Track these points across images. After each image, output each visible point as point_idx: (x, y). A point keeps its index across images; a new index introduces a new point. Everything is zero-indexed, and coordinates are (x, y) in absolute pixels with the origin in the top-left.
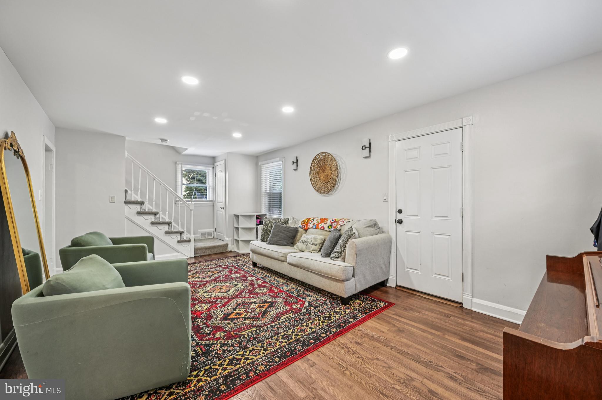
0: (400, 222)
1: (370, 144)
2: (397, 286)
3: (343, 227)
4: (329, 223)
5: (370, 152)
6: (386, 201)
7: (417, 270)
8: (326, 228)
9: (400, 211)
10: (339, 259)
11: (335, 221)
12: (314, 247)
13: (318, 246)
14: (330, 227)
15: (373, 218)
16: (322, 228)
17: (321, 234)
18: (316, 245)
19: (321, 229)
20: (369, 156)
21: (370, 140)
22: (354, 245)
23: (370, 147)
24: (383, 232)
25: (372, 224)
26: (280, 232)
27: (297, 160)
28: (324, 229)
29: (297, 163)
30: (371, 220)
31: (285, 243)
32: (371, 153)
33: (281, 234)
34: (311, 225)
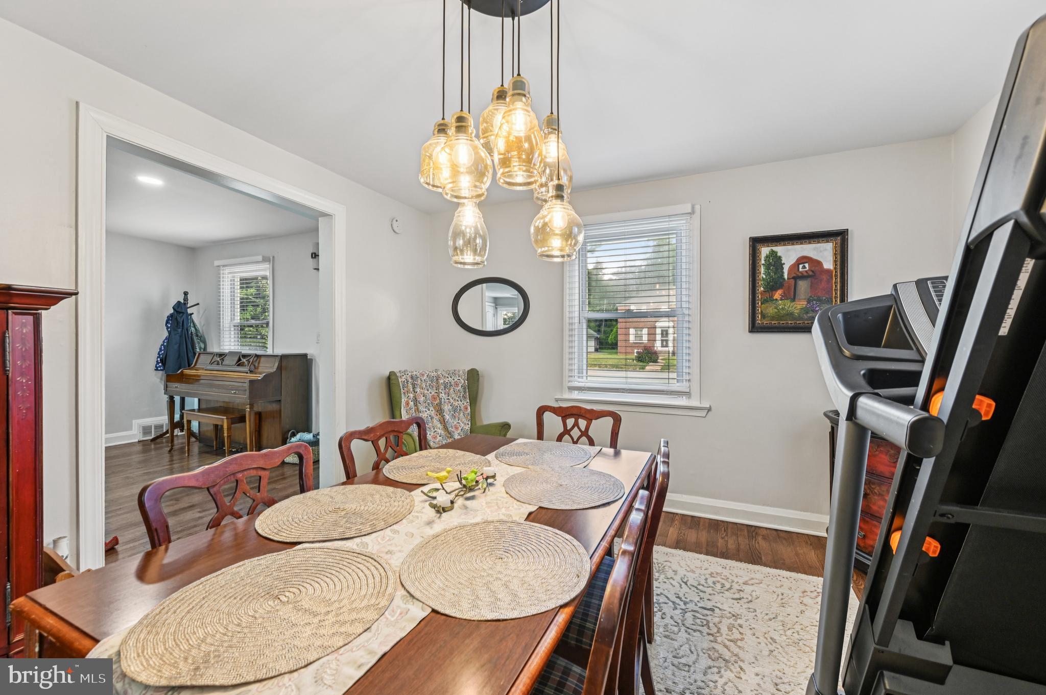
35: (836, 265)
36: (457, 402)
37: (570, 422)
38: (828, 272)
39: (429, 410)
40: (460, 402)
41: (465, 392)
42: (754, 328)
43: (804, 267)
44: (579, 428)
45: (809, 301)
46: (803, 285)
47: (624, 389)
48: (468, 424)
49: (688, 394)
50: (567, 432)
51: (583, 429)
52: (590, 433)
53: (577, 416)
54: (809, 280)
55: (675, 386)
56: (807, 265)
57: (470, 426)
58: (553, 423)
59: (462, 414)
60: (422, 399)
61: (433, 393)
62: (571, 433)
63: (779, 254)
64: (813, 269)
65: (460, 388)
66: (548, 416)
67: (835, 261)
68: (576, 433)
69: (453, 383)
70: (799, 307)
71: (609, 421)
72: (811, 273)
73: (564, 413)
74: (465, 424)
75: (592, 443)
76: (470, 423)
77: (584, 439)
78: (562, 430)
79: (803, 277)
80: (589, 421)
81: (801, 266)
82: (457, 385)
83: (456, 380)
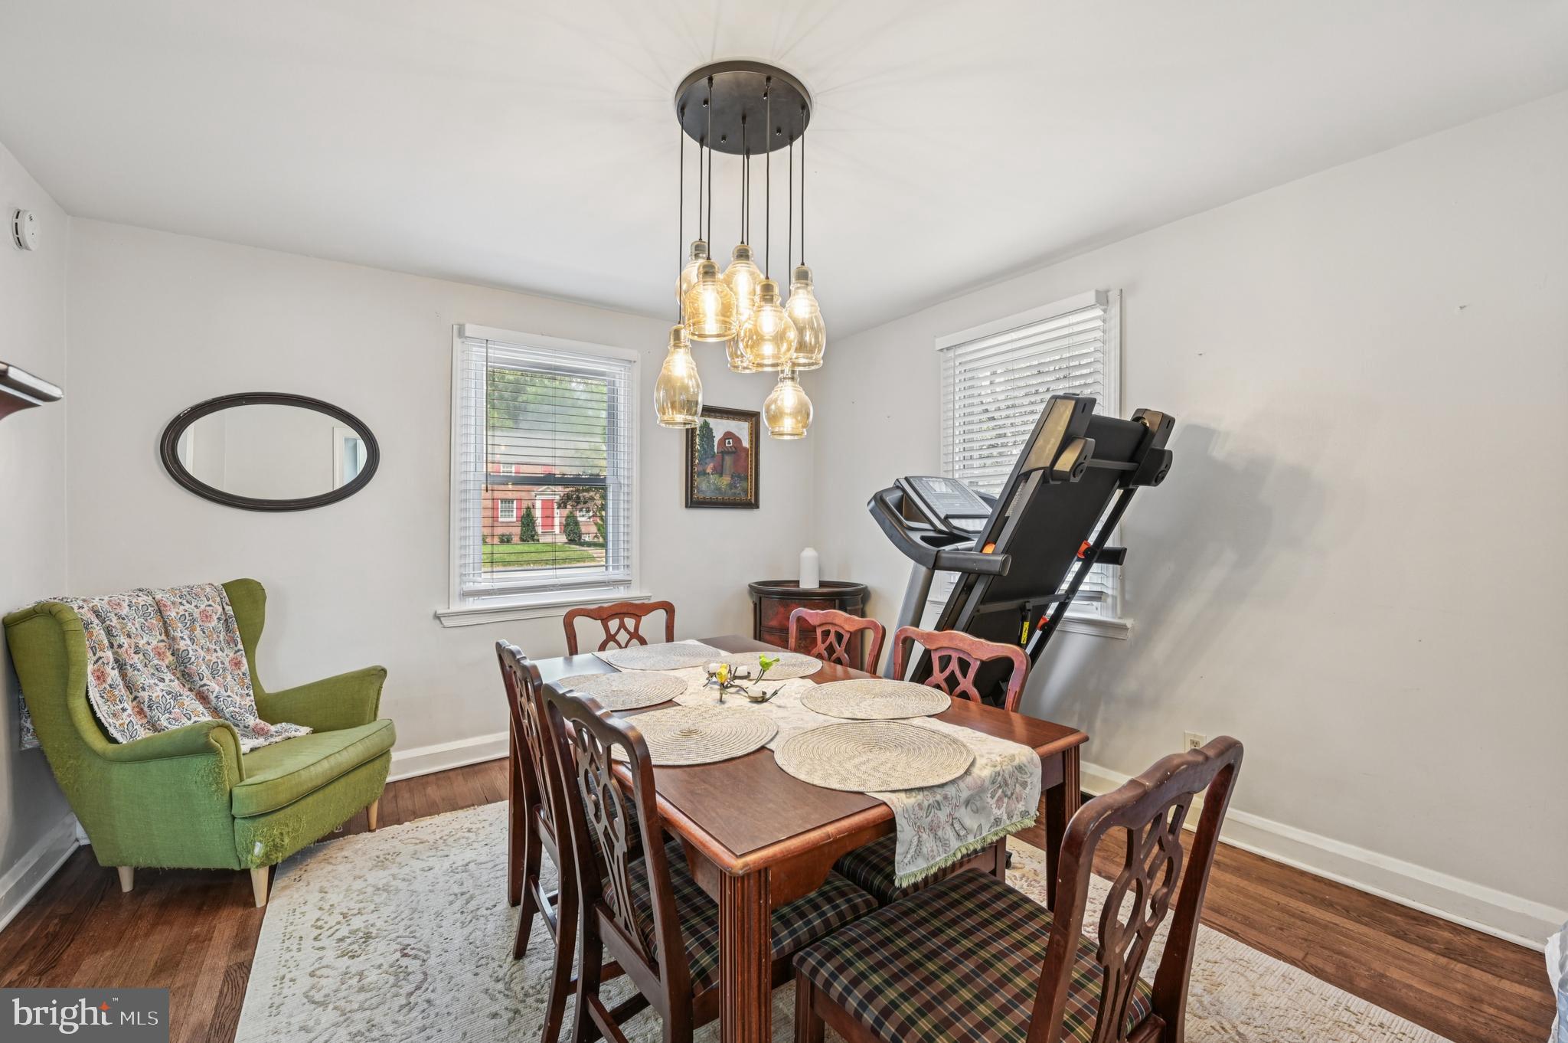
35: (751, 444)
36: (215, 655)
37: (613, 625)
38: (746, 450)
39: (162, 680)
40: (220, 653)
41: (228, 630)
42: (693, 502)
43: (729, 443)
44: (626, 630)
45: (732, 477)
46: (728, 460)
47: (553, 586)
48: (248, 695)
49: (626, 583)
50: (611, 638)
51: (632, 630)
52: (641, 632)
53: (622, 615)
54: (733, 455)
55: (613, 574)
56: (731, 440)
57: (252, 698)
58: (589, 630)
59: (229, 677)
60: (136, 659)
61: (155, 643)
62: (616, 638)
63: (711, 426)
64: (735, 445)
65: (214, 623)
66: (579, 622)
67: (751, 441)
68: (623, 637)
69: (196, 615)
70: (725, 483)
71: (660, 615)
72: (734, 449)
73: (602, 614)
74: (241, 695)
75: (643, 642)
76: (251, 692)
77: (635, 641)
78: (604, 637)
79: (728, 453)
80: (638, 618)
81: (727, 441)
82: (207, 617)
83: (203, 607)
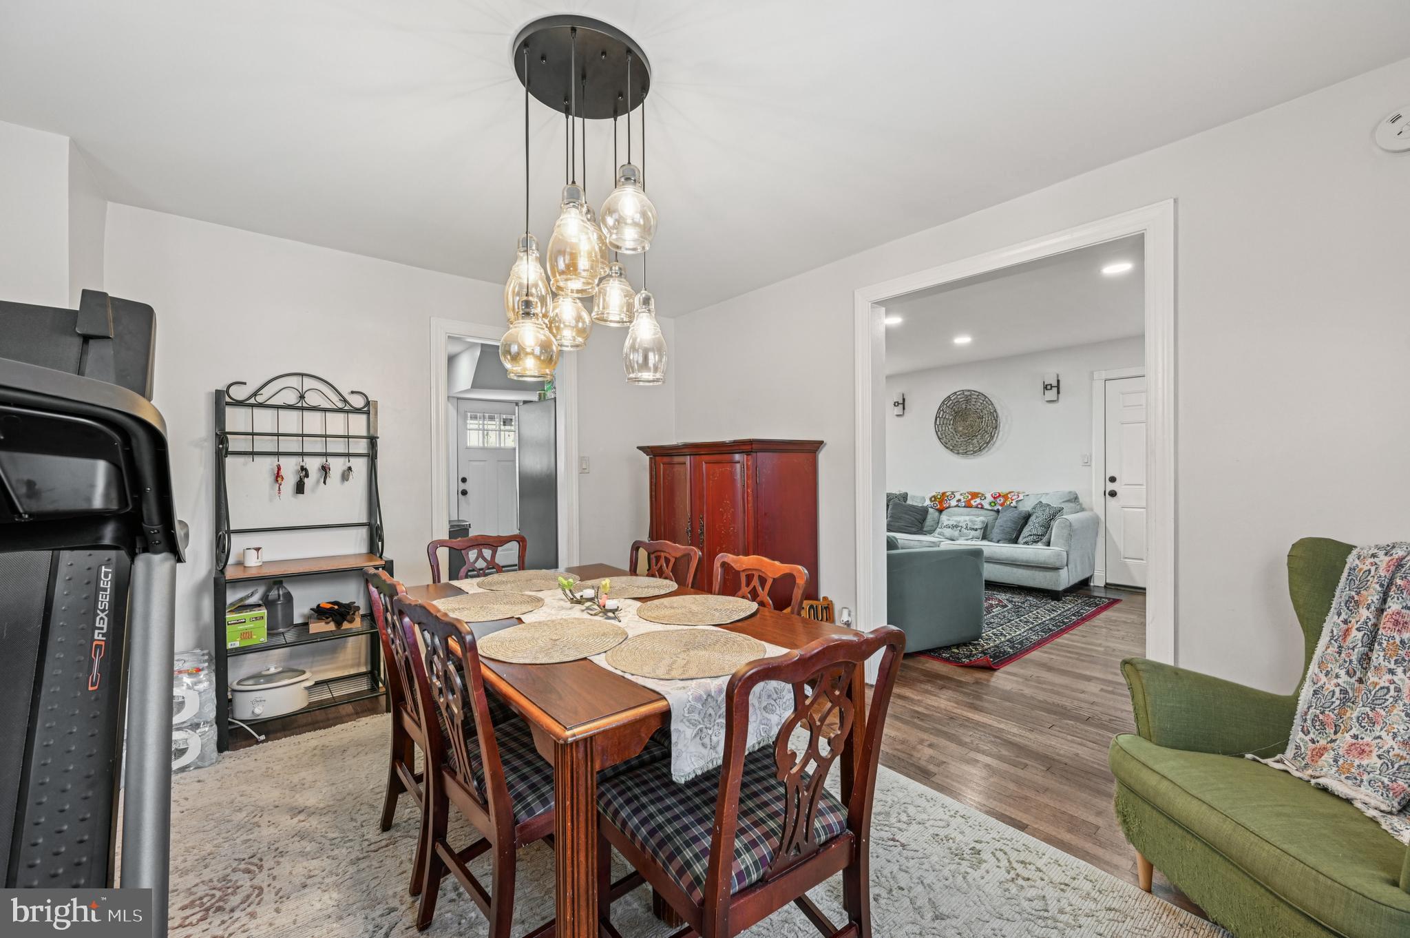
0: (1113, 494)
1: (1058, 381)
2: (1107, 584)
3: (1020, 503)
4: (989, 498)
5: (1058, 393)
6: (1087, 464)
7: (1142, 559)
8: (987, 506)
9: (1113, 479)
10: (1039, 544)
11: (1000, 496)
12: (973, 533)
13: (979, 531)
14: (993, 504)
15: (1072, 489)
16: (980, 506)
17: (981, 515)
18: (976, 530)
19: (977, 507)
20: (1056, 399)
21: (1058, 376)
22: (1068, 524)
23: (1058, 387)
24: (1083, 510)
25: (1072, 497)
26: (905, 513)
27: (904, 400)
28: (982, 508)
29: (903, 404)
30: (1070, 492)
31: (914, 529)
32: (1060, 395)
33: (907, 516)
34: (954, 503)
